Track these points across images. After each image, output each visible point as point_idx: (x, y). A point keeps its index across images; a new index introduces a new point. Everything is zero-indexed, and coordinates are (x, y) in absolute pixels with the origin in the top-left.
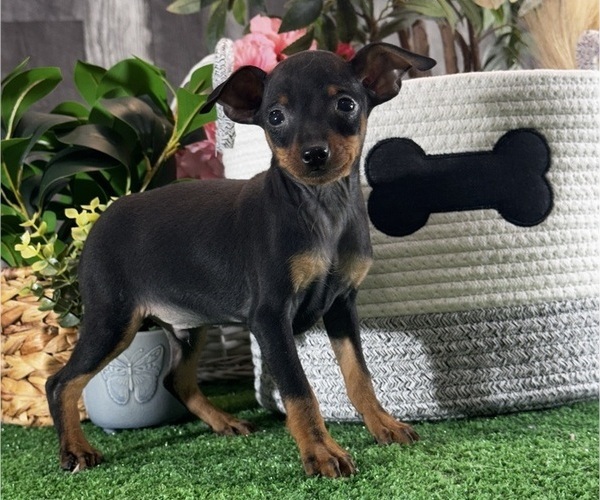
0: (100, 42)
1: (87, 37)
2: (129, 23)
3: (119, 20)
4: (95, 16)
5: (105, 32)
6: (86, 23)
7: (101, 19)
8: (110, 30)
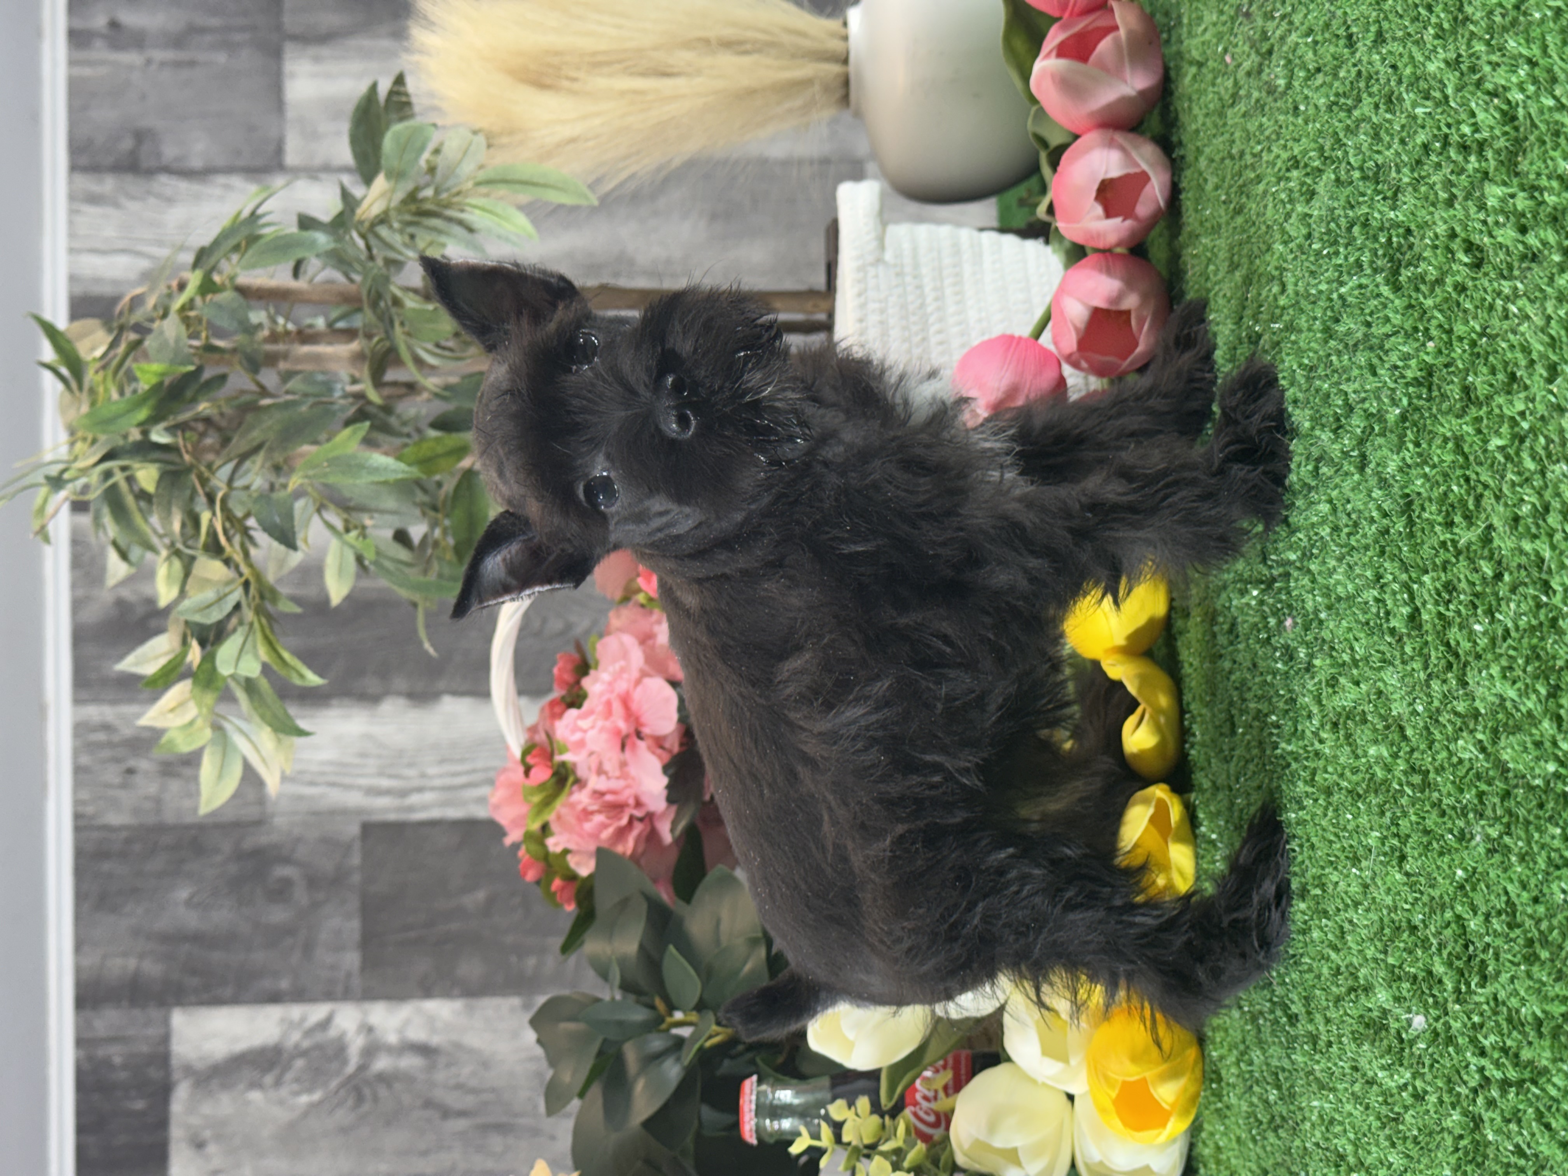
0: (403, 793)
1: (392, 817)
2: (368, 737)
3: (363, 755)
4: (354, 799)
5: (385, 783)
6: (366, 818)
7: (359, 788)
8: (381, 774)
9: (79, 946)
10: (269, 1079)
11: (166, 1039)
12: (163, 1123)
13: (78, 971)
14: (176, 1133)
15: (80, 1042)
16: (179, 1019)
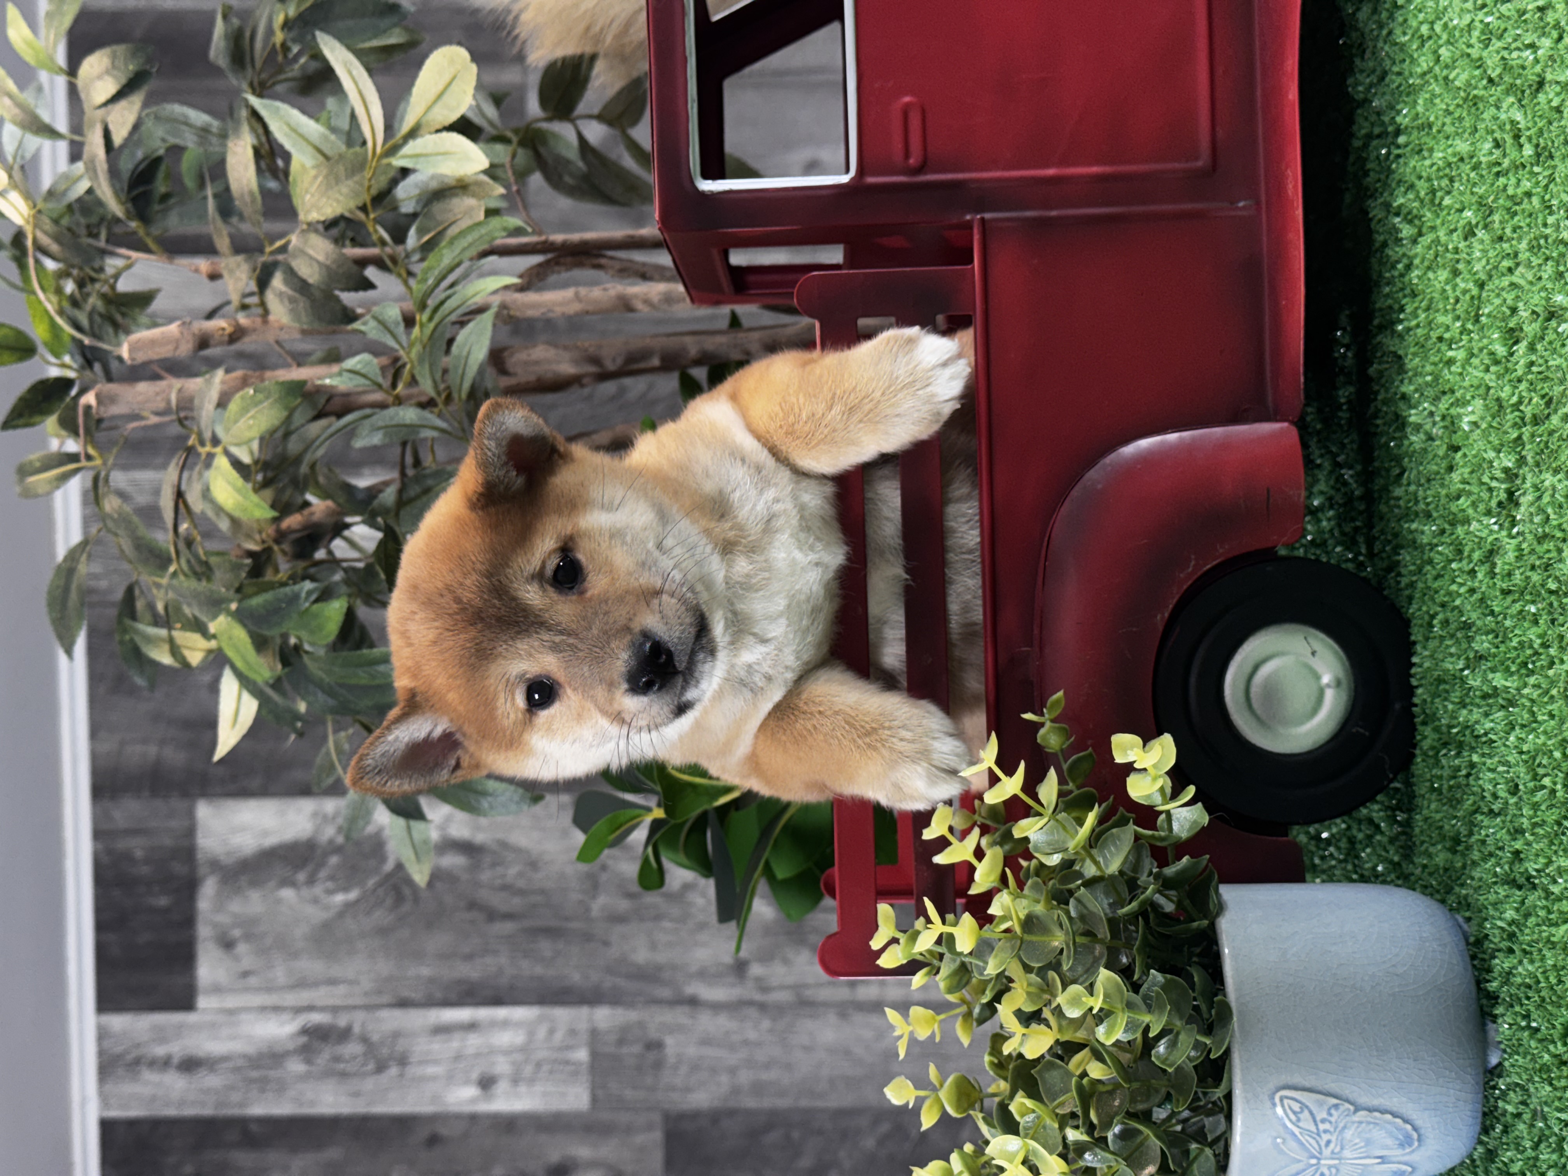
9: (94, 732)
10: (301, 877)
11: (190, 831)
12: (188, 921)
13: (94, 757)
14: (204, 931)
15: (98, 834)
16: (204, 811)
